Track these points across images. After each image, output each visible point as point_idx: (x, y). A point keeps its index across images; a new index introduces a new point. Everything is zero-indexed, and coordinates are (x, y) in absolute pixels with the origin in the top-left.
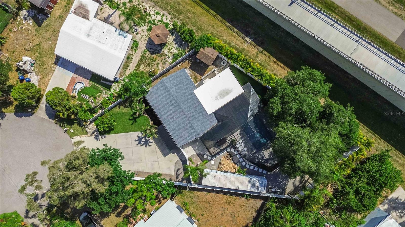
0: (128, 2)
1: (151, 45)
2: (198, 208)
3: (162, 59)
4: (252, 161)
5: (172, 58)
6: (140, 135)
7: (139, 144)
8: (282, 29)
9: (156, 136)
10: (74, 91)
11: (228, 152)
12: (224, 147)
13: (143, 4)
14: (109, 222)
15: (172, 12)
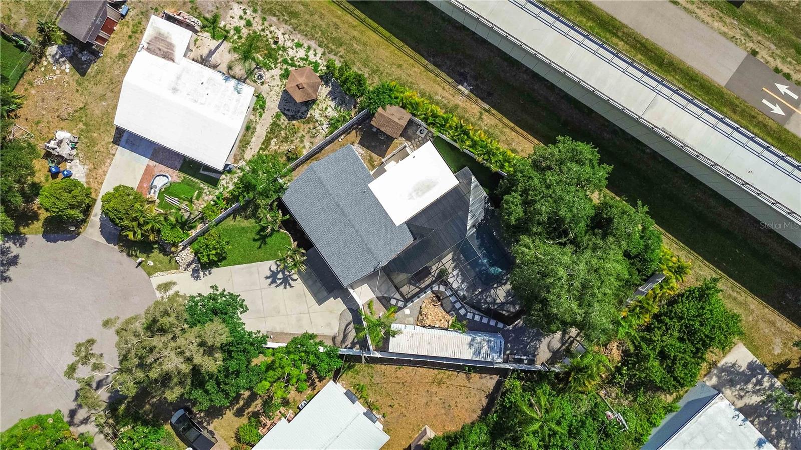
0: (244, 26)
1: (287, 104)
2: (384, 393)
3: (310, 128)
4: (476, 307)
5: (328, 126)
6: (274, 268)
7: (272, 283)
8: (524, 68)
9: (303, 268)
10: (152, 191)
11: (433, 292)
12: (427, 282)
13: (272, 28)
14: (224, 425)
15: (325, 43)
